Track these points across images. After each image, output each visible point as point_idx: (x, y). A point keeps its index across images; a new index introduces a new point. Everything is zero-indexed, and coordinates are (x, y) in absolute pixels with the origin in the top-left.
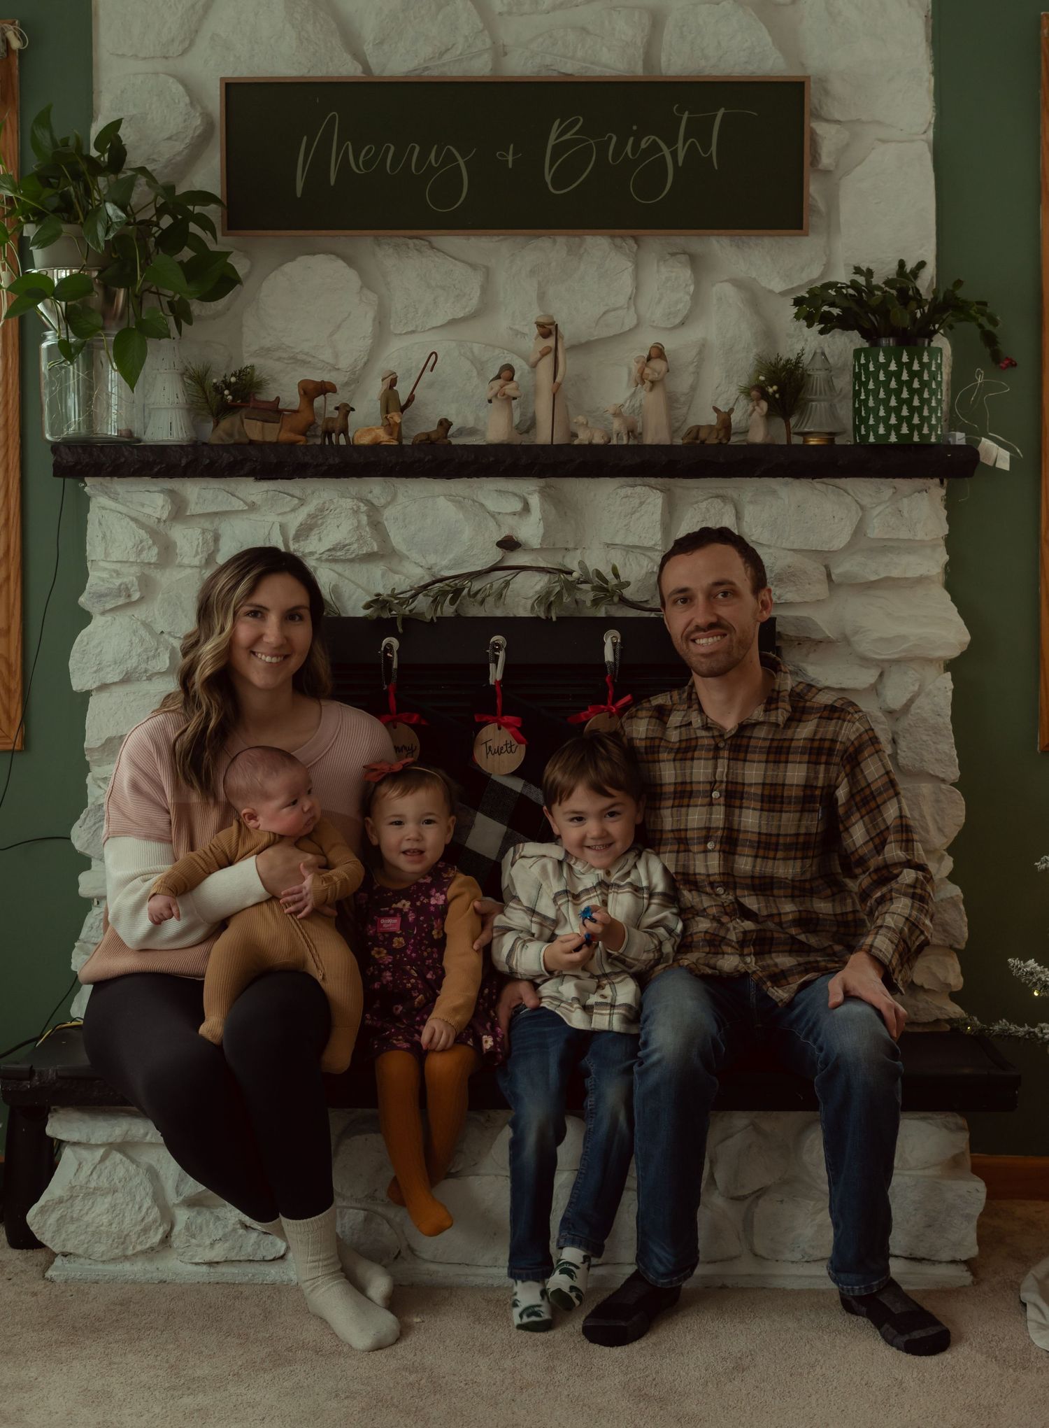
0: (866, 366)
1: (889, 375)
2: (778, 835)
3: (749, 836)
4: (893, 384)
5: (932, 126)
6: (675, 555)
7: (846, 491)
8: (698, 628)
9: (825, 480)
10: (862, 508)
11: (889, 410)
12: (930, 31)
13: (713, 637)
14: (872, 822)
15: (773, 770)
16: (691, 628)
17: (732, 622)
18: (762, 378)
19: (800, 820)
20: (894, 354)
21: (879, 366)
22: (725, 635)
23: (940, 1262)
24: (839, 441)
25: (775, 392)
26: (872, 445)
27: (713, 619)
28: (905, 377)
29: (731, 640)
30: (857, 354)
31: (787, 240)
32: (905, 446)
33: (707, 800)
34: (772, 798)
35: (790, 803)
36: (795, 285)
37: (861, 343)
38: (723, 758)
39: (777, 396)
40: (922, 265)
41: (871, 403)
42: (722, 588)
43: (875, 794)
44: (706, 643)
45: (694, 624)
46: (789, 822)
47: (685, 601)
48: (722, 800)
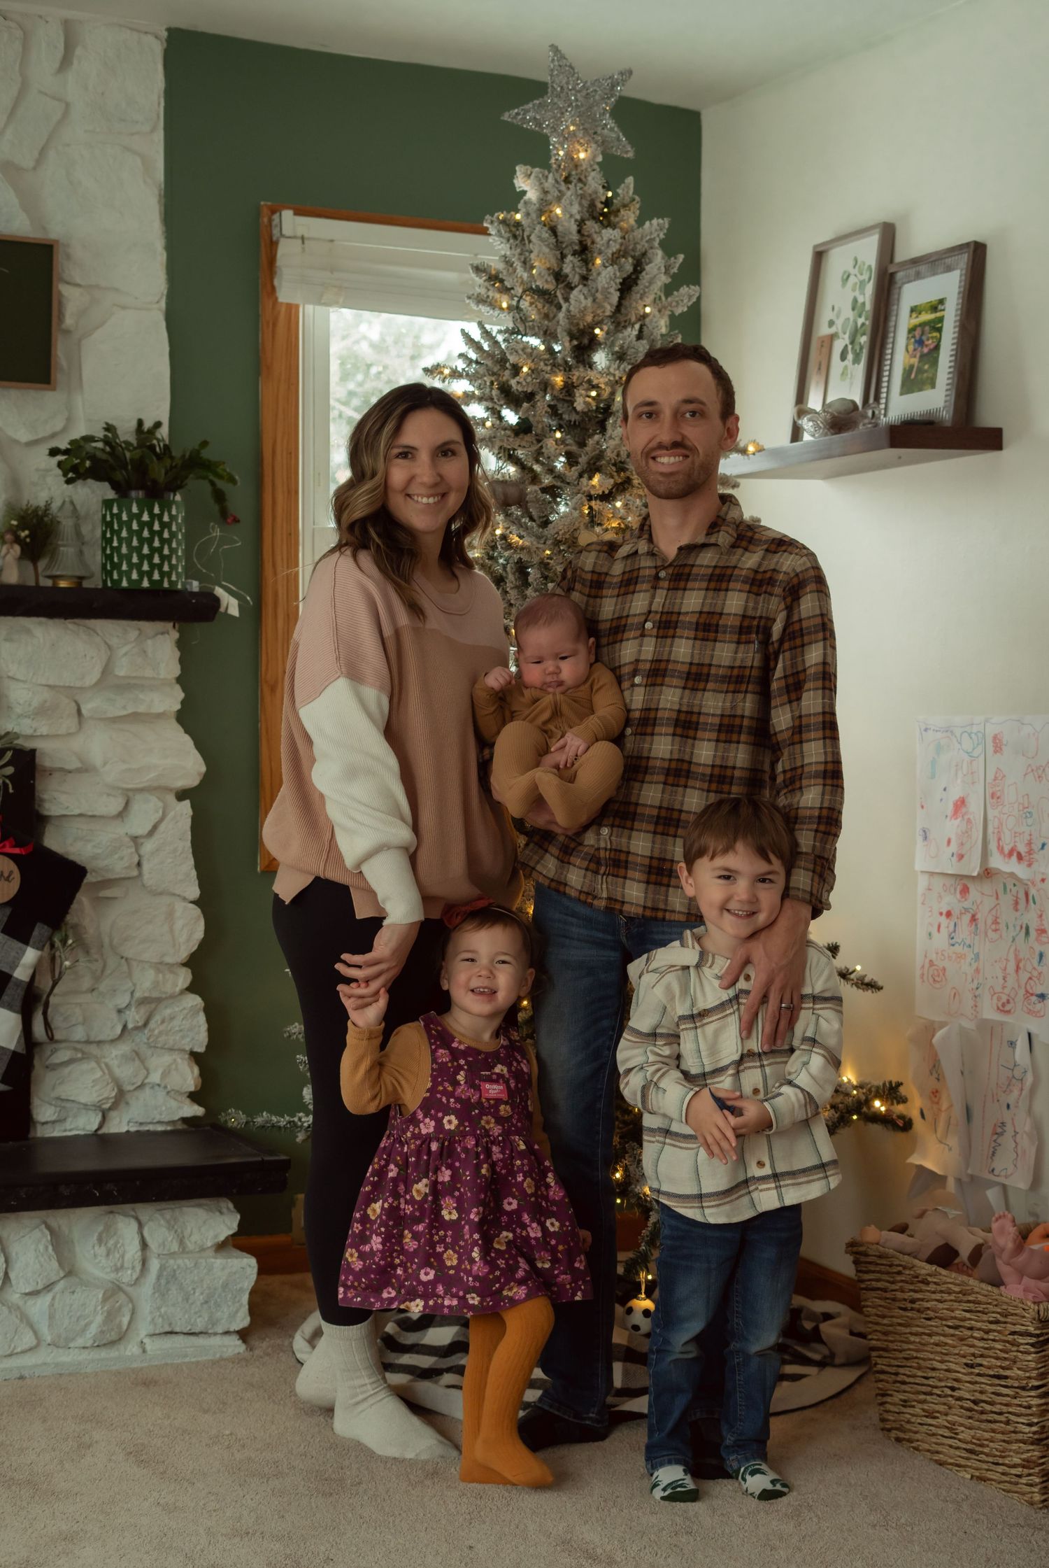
0: (119, 516)
1: (142, 525)
2: (710, 665)
3: (679, 667)
4: (146, 534)
5: (164, 298)
6: (645, 366)
7: (95, 631)
8: (661, 446)
9: (76, 620)
10: (110, 647)
11: (142, 557)
12: (163, 208)
13: (675, 456)
14: (791, 660)
15: (713, 598)
16: (653, 444)
17: (696, 444)
18: (14, 523)
19: (736, 653)
20: (146, 505)
21: (132, 516)
22: (687, 456)
23: (215, 1334)
24: (86, 584)
25: (26, 537)
26: (125, 590)
27: (678, 439)
28: (156, 527)
29: (693, 463)
30: (108, 504)
31: (33, 393)
32: (156, 592)
33: (639, 633)
34: (707, 627)
35: (725, 632)
36: (40, 436)
37: (111, 494)
38: (662, 588)
39: (28, 540)
40: (158, 425)
41: (124, 550)
42: (691, 407)
43: (804, 632)
44: (667, 461)
45: (658, 440)
46: (724, 654)
47: (650, 415)
48: (655, 632)
